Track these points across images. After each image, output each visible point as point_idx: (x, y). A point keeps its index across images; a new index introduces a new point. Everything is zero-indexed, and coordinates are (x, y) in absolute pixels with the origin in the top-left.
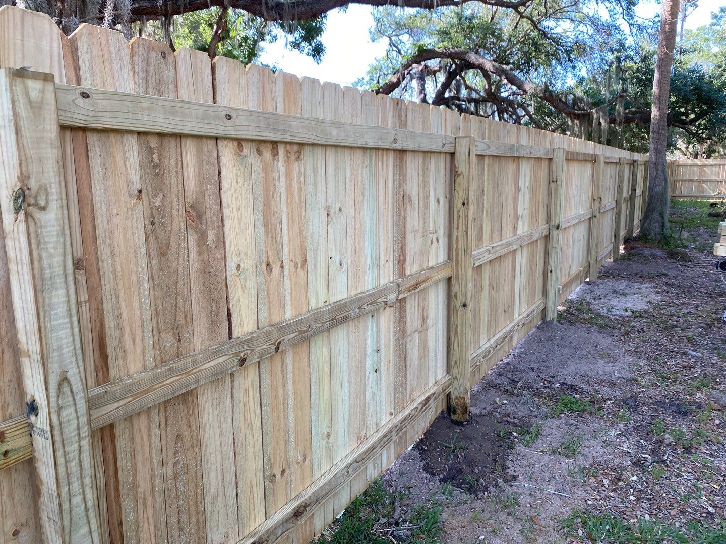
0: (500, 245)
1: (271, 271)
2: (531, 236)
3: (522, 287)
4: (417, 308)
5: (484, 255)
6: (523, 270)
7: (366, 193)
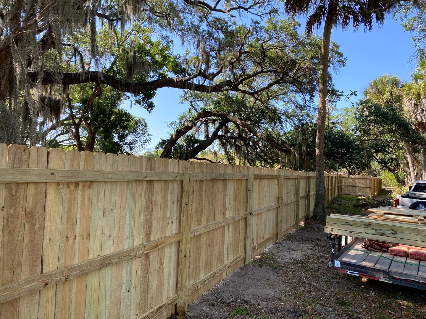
0: (212, 224)
1: (68, 241)
2: (234, 218)
3: (229, 245)
4: (157, 258)
5: (202, 229)
6: (230, 236)
7: (128, 201)
